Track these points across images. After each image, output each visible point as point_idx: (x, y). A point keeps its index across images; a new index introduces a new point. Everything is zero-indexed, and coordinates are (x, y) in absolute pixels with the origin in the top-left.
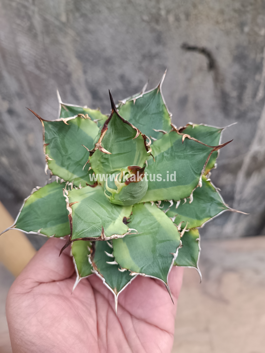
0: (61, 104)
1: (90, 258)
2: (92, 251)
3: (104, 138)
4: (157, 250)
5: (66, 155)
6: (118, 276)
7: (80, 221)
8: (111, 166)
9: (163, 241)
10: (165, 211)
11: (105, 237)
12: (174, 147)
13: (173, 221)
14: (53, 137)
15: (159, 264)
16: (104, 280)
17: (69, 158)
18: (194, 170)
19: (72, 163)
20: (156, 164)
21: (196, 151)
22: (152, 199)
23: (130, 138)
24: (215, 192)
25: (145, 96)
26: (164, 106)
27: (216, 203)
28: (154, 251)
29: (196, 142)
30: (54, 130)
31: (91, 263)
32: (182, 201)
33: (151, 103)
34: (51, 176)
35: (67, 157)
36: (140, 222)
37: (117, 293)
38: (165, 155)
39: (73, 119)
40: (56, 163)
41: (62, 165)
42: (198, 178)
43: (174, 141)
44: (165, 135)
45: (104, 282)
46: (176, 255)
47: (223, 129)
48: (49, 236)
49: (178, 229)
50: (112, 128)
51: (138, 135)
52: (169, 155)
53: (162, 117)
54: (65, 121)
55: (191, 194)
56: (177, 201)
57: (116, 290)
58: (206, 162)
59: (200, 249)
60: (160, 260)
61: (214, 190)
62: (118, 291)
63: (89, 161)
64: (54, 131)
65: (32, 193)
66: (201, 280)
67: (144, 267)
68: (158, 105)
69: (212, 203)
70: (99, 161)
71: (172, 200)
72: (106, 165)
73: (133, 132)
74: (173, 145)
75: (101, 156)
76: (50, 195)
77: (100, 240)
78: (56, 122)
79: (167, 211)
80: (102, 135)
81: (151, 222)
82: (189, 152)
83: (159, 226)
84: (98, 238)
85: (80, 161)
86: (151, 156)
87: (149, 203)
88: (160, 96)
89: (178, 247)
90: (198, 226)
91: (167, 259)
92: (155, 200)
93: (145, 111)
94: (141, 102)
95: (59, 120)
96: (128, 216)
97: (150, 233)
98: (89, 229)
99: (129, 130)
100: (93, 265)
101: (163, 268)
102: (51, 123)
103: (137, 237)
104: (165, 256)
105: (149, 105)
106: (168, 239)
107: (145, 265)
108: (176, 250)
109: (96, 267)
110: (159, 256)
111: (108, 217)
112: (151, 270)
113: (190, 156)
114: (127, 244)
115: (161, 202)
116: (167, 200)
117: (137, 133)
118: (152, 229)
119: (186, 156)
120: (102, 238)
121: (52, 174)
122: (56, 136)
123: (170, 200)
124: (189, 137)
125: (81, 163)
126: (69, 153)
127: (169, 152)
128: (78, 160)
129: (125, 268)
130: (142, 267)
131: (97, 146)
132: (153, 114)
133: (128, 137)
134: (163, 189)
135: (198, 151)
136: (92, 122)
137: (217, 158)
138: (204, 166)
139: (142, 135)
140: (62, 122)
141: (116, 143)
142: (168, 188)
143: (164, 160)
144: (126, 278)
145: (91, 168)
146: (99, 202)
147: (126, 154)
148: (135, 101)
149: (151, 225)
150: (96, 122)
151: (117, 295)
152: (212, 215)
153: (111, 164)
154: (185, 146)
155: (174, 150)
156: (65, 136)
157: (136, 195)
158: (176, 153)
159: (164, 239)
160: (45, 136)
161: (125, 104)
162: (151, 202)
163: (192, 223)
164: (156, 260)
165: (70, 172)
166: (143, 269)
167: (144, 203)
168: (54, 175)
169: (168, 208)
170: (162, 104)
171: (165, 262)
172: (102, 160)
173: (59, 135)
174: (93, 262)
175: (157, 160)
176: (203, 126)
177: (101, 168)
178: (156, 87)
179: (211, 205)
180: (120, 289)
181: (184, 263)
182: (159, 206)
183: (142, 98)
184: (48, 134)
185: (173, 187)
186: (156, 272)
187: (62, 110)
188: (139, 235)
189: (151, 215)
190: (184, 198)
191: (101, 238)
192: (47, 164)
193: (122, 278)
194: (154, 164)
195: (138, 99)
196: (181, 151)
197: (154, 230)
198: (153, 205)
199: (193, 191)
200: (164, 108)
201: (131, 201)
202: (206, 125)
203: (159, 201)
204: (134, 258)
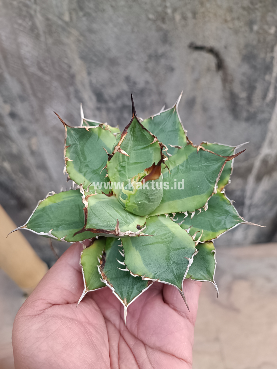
0: (83, 119)
1: (100, 268)
2: (102, 263)
3: (123, 142)
4: (172, 258)
5: (85, 162)
6: (128, 287)
7: (95, 217)
8: (127, 176)
9: (178, 249)
10: (179, 223)
11: (120, 231)
12: (189, 160)
13: (188, 232)
14: (74, 143)
15: (173, 271)
16: (113, 289)
17: (87, 166)
18: (209, 179)
19: (89, 170)
20: (171, 177)
21: (210, 162)
22: (166, 212)
23: (148, 147)
24: (230, 205)
25: (162, 115)
26: (179, 124)
27: (231, 216)
28: (168, 259)
29: (211, 153)
30: (76, 136)
31: (100, 273)
32: (197, 211)
33: (167, 122)
34: (68, 180)
35: (85, 164)
36: (154, 232)
37: (127, 304)
38: (180, 167)
39: (95, 128)
40: (75, 167)
41: (80, 171)
42: (213, 186)
43: (189, 154)
44: (180, 150)
45: (113, 292)
46: (191, 261)
47: (236, 147)
48: (59, 239)
49: (193, 239)
50: (131, 135)
51: (156, 140)
52: (184, 167)
53: (178, 134)
54: (86, 128)
55: (206, 203)
56: (192, 213)
57: (125, 301)
58: (220, 170)
59: (216, 262)
60: (174, 268)
61: (229, 203)
62: (128, 302)
63: (106, 166)
64: (75, 138)
65: (47, 197)
66: (218, 294)
67: (157, 273)
68: (174, 123)
69: (228, 216)
70: (116, 168)
71: (187, 212)
72: (122, 174)
73: (151, 139)
74: (188, 158)
75: (118, 163)
76: (64, 202)
77: (114, 234)
78: (78, 129)
79: (181, 223)
80: (121, 139)
81: (165, 232)
82: (204, 163)
83: (173, 236)
84: (112, 231)
85: (97, 170)
86: (166, 168)
87: (163, 215)
88: (176, 114)
89: (194, 253)
90: (214, 238)
91: (182, 266)
92: (170, 213)
93: (161, 129)
94: (158, 120)
95: (81, 127)
96: (141, 224)
97: (164, 242)
98: (103, 224)
99: (147, 137)
100: (102, 276)
101: (178, 274)
102: (74, 129)
103: (150, 246)
104: (179, 263)
105: (166, 123)
106: (183, 247)
107: (159, 272)
108: (192, 257)
109: (105, 277)
110: (172, 263)
111: (122, 220)
112: (165, 276)
113: (205, 167)
114: (140, 252)
115: (175, 213)
116: (181, 212)
117: (155, 138)
118: (166, 238)
119: (201, 168)
120: (117, 232)
121: (69, 178)
122: (77, 142)
123: (184, 211)
124: (204, 148)
125: (98, 172)
126: (88, 161)
127: (184, 165)
128: (95, 169)
129: (137, 274)
130: (155, 273)
131: (116, 149)
132: (169, 132)
133: (146, 146)
134: (178, 200)
135: (212, 162)
136: (111, 135)
137: (230, 175)
138: (219, 175)
139: (159, 143)
140: (85, 129)
141: (133, 151)
142: (183, 200)
143: (179, 173)
144: (137, 289)
145: (108, 175)
146: (114, 207)
147: (142, 164)
148: (152, 117)
149: (165, 235)
150: (115, 136)
151: (126, 306)
152: (228, 227)
153: (127, 173)
154: (200, 158)
155: (189, 162)
156: (85, 144)
157: (152, 198)
158: (191, 165)
159: (178, 247)
160: (67, 140)
161: (143, 121)
162: (166, 214)
163: (207, 235)
164: (170, 268)
165: (87, 179)
166: (157, 275)
167: (158, 215)
168: (70, 179)
169: (183, 220)
170: (178, 122)
171: (180, 268)
172: (119, 168)
173: (79, 142)
174: (102, 273)
175: (172, 173)
176: (217, 144)
177: (118, 177)
178: (173, 107)
179: (226, 218)
180: (130, 300)
181: (199, 276)
182: (173, 219)
183: (159, 116)
184: (70, 139)
185: (188, 198)
186: (171, 278)
187: (84, 124)
188: (153, 244)
189: (165, 226)
190: (199, 209)
191: (115, 232)
192: (65, 167)
193: (133, 288)
194: (169, 177)
195: (156, 116)
196: (196, 163)
197: (168, 239)
198: (167, 217)
199: (208, 200)
200: (180, 126)
201: (147, 204)
202: (219, 144)
203: (174, 213)
204: (146, 265)
